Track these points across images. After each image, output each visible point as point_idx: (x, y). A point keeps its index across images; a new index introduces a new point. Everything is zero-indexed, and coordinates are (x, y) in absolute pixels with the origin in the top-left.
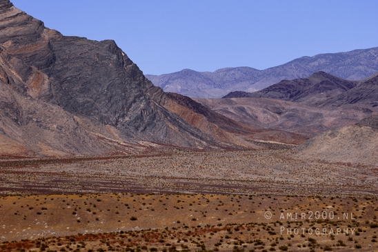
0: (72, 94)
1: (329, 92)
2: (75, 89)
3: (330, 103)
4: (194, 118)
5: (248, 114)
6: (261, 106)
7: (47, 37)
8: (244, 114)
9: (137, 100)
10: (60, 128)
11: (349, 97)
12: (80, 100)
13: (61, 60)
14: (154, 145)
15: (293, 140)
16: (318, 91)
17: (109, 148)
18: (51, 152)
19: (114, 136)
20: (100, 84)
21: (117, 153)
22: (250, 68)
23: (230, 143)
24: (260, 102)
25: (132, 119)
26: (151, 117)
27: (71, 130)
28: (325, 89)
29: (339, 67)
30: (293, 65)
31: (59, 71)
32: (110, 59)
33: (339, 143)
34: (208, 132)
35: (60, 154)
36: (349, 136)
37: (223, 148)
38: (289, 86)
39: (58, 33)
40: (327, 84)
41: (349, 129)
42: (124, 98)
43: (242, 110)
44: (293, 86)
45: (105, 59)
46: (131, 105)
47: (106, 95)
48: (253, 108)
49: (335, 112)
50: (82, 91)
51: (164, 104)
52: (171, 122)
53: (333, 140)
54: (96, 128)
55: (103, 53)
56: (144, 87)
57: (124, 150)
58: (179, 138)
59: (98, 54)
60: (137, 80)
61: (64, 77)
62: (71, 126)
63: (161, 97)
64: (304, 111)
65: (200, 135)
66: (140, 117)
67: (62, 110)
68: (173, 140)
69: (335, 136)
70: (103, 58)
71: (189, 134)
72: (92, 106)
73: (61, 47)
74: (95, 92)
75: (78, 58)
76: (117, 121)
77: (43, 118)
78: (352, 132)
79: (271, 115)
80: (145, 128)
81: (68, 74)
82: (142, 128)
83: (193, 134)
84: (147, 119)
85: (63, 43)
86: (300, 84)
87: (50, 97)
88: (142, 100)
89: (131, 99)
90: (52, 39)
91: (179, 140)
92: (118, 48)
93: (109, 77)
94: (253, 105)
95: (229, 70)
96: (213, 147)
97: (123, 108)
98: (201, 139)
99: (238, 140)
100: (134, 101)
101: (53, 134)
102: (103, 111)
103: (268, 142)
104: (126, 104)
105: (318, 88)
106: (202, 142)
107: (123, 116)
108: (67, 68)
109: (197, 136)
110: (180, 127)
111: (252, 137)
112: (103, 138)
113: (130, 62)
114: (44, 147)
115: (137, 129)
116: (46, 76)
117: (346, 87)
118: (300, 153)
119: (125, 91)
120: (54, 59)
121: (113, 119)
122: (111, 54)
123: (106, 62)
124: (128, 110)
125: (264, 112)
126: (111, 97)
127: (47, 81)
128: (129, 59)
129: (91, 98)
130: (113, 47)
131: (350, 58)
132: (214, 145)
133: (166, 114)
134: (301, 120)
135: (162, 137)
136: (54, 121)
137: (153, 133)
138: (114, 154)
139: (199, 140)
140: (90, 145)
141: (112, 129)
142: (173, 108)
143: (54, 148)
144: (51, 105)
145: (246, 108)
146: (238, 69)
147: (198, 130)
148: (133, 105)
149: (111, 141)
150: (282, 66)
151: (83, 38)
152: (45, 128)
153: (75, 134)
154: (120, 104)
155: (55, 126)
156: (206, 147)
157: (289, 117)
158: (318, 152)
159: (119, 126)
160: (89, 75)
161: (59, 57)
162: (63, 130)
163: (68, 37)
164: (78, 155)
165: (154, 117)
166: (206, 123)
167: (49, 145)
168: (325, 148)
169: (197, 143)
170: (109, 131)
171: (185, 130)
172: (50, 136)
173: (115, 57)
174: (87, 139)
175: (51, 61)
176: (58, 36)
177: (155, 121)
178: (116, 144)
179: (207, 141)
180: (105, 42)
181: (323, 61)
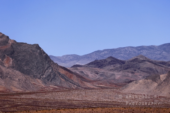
0: (22, 66)
1: (115, 65)
2: (23, 64)
3: (116, 69)
4: (71, 76)
5: (84, 74)
6: (90, 71)
7: (10, 43)
8: (83, 74)
9: (48, 68)
10: (19, 80)
11: (124, 67)
12: (25, 68)
13: (17, 52)
14: (56, 87)
15: (110, 85)
16: (110, 65)
17: (39, 88)
18: (16, 90)
19: (40, 83)
20: (33, 62)
21: (42, 90)
22: (76, 55)
23: (86, 86)
24: (89, 69)
25: (46, 76)
26: (54, 76)
27: (24, 81)
28: (113, 64)
29: (113, 54)
30: (94, 54)
31: (16, 57)
32: (37, 52)
33: (139, 86)
34: (77, 82)
35: (20, 91)
36: (143, 83)
37: (83, 88)
38: (98, 62)
39: (15, 41)
40: (113, 62)
41: (143, 81)
42: (43, 68)
43: (82, 72)
44: (100, 62)
45: (35, 52)
46: (46, 70)
47: (36, 66)
48: (87, 71)
49: (120, 73)
50: (25, 65)
51: (58, 70)
52: (61, 77)
53: (136, 85)
54: (32, 80)
55: (34, 49)
56: (50, 63)
57: (45, 89)
58: (66, 84)
59: (32, 50)
60: (47, 61)
61: (18, 59)
62: (24, 79)
63: (57, 67)
64: (107, 73)
65: (74, 83)
66: (50, 75)
67: (20, 73)
68: (63, 85)
69: (137, 83)
70: (34, 51)
71: (69, 82)
72: (30, 71)
73: (16, 47)
74: (31, 65)
75: (24, 51)
76: (40, 77)
77: (12, 76)
78: (144, 82)
79: (94, 75)
80: (52, 80)
81: (20, 58)
82: (50, 80)
83: (70, 82)
84: (52, 76)
85: (17, 45)
86: (102, 62)
87: (13, 67)
88: (50, 69)
89: (46, 68)
90: (13, 43)
91: (65, 85)
92: (40, 47)
93: (37, 59)
94: (86, 70)
95: (67, 56)
96: (79, 88)
97: (43, 72)
98: (74, 84)
99: (89, 85)
100: (47, 69)
101: (16, 82)
102: (35, 73)
103: (100, 85)
104: (44, 70)
105: (110, 63)
106: (75, 85)
107: (43, 75)
108: (19, 55)
109: (72, 83)
110: (65, 79)
111: (93, 84)
112: (36, 84)
113: (44, 53)
114: (13, 88)
115: (48, 80)
116: (11, 59)
117: (121, 63)
118: (123, 91)
119: (43, 65)
120: (14, 51)
121: (39, 76)
122: (37, 50)
123: (35, 53)
124: (45, 73)
125: (91, 73)
126: (38, 67)
127: (11, 61)
128: (44, 52)
129: (30, 67)
130: (37, 47)
131: (117, 51)
132: (80, 87)
133: (60, 74)
134: (106, 77)
135: (58, 84)
136: (17, 77)
137: (55, 82)
138: (41, 91)
139: (73, 85)
140: (32, 87)
141: (39, 80)
142: (62, 72)
143: (17, 88)
144: (15, 71)
145: (83, 71)
146: (72, 55)
147: (73, 81)
148: (47, 71)
149: (39, 85)
150: (90, 54)
151: (25, 43)
152: (13, 80)
153: (26, 82)
154: (42, 70)
155: (17, 79)
156: (76, 88)
157: (101, 75)
158: (131, 90)
159: (41, 79)
160: (28, 58)
161: (16, 51)
162: (21, 81)
163: (19, 43)
164: (27, 91)
165: (55, 76)
166: (76, 78)
167: (15, 87)
168: (133, 88)
169: (73, 86)
170: (38, 81)
171: (67, 80)
172: (15, 83)
173: (39, 51)
174: (30, 85)
175: (13, 53)
176: (15, 42)
177: (56, 77)
178: (41, 87)
179: (76, 85)
180: (35, 45)
181: (106, 52)
